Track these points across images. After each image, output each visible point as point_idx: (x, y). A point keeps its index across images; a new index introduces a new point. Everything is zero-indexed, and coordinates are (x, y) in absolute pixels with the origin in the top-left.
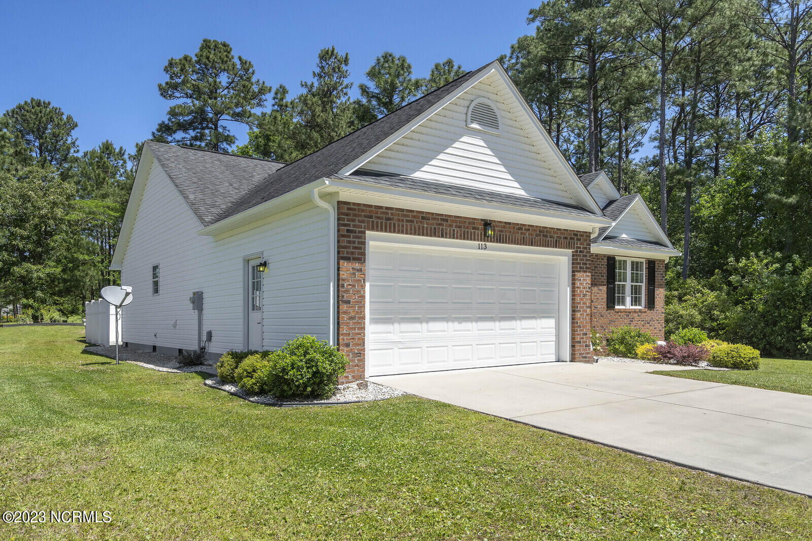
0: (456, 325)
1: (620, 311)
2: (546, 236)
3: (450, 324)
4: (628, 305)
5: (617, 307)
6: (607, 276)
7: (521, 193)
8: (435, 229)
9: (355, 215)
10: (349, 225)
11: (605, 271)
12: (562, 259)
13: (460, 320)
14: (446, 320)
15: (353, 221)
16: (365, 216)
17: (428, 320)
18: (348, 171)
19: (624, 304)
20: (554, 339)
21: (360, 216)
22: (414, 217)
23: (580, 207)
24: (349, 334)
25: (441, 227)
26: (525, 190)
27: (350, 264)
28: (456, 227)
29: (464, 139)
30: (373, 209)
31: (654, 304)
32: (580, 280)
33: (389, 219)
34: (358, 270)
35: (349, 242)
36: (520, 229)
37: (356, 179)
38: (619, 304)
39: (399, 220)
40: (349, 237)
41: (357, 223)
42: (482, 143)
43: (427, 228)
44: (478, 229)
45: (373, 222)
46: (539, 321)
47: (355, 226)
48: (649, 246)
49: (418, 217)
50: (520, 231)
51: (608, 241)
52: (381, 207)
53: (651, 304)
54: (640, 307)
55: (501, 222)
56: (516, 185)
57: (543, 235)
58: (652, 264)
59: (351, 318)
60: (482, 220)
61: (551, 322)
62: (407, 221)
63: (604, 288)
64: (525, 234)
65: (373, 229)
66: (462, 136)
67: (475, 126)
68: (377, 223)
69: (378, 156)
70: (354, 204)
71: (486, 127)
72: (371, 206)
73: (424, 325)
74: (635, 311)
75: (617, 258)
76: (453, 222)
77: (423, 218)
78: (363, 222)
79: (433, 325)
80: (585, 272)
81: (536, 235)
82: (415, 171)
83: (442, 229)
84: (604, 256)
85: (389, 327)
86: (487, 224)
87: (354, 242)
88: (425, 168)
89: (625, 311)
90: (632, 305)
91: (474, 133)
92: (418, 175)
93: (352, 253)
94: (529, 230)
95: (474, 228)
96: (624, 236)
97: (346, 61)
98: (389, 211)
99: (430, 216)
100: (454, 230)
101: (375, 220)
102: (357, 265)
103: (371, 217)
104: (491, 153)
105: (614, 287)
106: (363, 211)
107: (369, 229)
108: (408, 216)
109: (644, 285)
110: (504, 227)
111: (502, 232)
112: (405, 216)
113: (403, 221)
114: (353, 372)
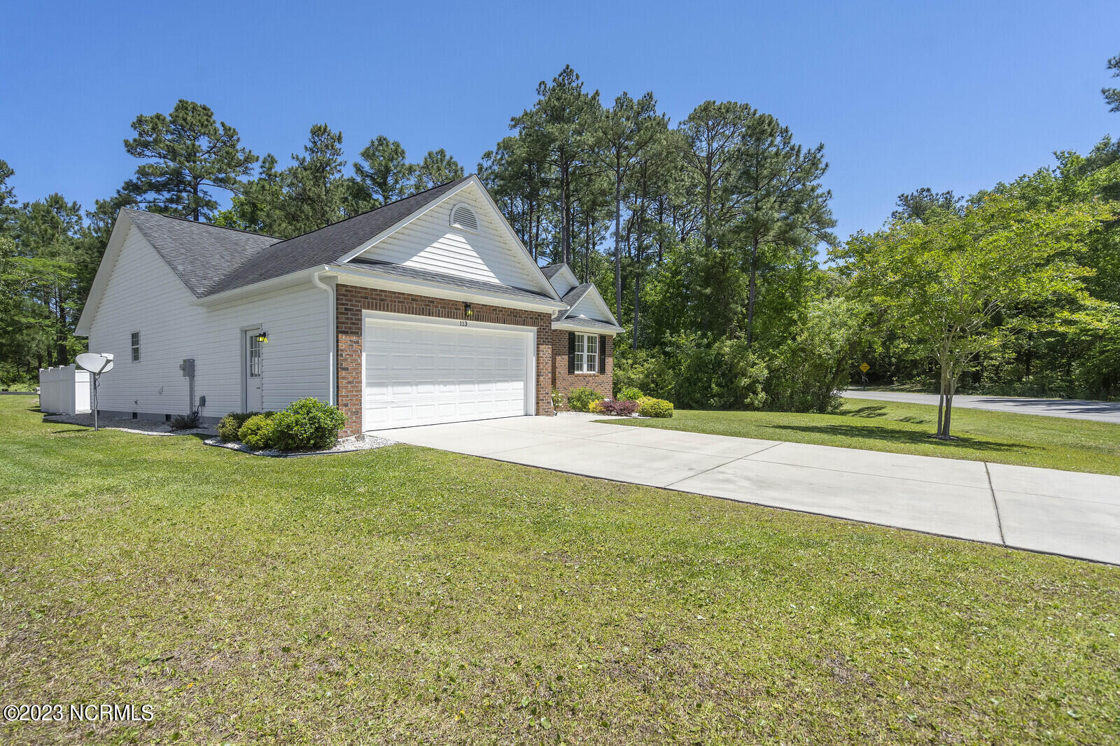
0: (441, 387)
1: (578, 375)
2: (516, 316)
3: (437, 387)
4: (585, 371)
5: (576, 372)
6: (570, 348)
7: (496, 281)
8: (423, 309)
9: (352, 296)
10: (347, 304)
11: (567, 344)
12: (528, 335)
13: (445, 383)
14: (433, 383)
15: (351, 301)
16: (361, 297)
17: (417, 384)
18: (346, 259)
19: (582, 370)
20: (523, 398)
21: (357, 297)
22: (405, 298)
23: (543, 294)
24: (348, 396)
25: (428, 308)
26: (500, 280)
27: (348, 337)
28: (441, 307)
29: (448, 236)
30: (369, 291)
31: (604, 370)
32: (544, 351)
33: (383, 300)
34: (355, 342)
35: (347, 319)
36: (495, 310)
37: (353, 266)
38: (578, 370)
39: (391, 301)
40: (347, 314)
41: (354, 303)
42: (464, 241)
43: (416, 308)
44: (459, 309)
45: (368, 302)
46: (510, 384)
47: (352, 305)
48: (601, 324)
49: (408, 299)
50: (494, 312)
51: (569, 320)
52: (376, 290)
53: (602, 370)
54: (594, 372)
55: (478, 304)
56: (492, 275)
57: (514, 316)
58: (603, 338)
59: (349, 383)
60: (463, 302)
61: (521, 385)
62: (399, 302)
63: (567, 357)
64: (499, 314)
65: (368, 308)
66: (446, 233)
67: (457, 226)
68: (372, 303)
69: (373, 247)
70: (352, 287)
71: (467, 227)
72: (366, 289)
73: (414, 388)
74: (590, 376)
75: (576, 333)
76: (438, 303)
77: (412, 300)
78: (359, 302)
79: (421, 388)
80: (547, 345)
81: (508, 316)
82: (406, 261)
83: (430, 309)
84: (567, 331)
85: (384, 390)
86: (467, 306)
87: (352, 319)
88: (414, 259)
89: (582, 375)
90: (588, 370)
91: (456, 231)
92: (408, 264)
93: (350, 328)
94: (502, 311)
95: (456, 309)
96: (582, 316)
97: (339, 139)
98: (383, 294)
99: (419, 298)
100: (439, 310)
101: (371, 301)
102: (354, 338)
103: (367, 298)
104: (470, 248)
105: (574, 356)
106: (359, 292)
107: (365, 308)
108: (400, 298)
109: (597, 355)
110: (482, 308)
111: (480, 312)
112: (397, 297)
113: (395, 302)
114: (352, 427)
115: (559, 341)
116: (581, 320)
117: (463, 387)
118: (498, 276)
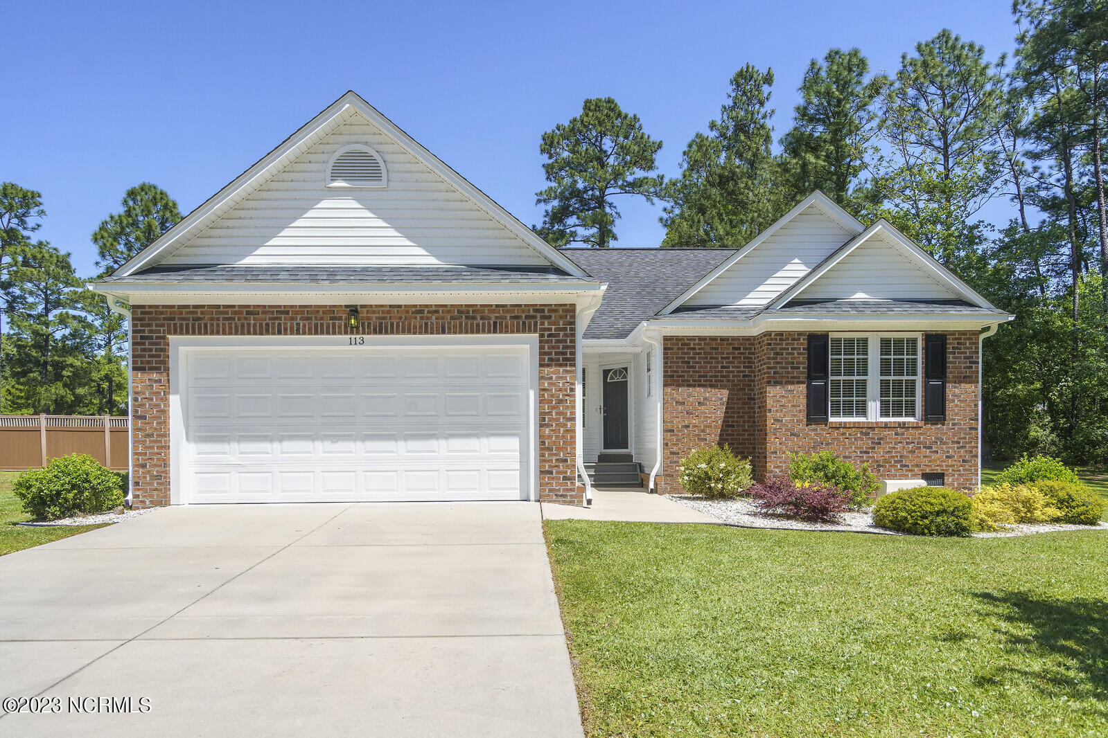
0: (328, 445)
2: (474, 318)
3: (319, 444)
4: (874, 412)
5: (831, 419)
6: (809, 368)
7: (432, 261)
8: (267, 325)
9: (150, 319)
10: (144, 331)
11: (803, 359)
12: (517, 349)
13: (335, 438)
14: (313, 438)
15: (149, 325)
16: (165, 319)
17: (281, 439)
18: (126, 272)
20: (518, 466)
21: (159, 319)
22: (235, 313)
24: (146, 454)
25: (277, 322)
26: (437, 257)
27: (146, 375)
28: (302, 319)
29: (324, 204)
30: (176, 309)
31: (943, 413)
32: (551, 378)
33: (199, 319)
34: (156, 381)
35: (144, 350)
36: (419, 312)
37: (142, 280)
38: (845, 414)
39: (212, 319)
40: (144, 344)
41: (154, 328)
42: (356, 205)
43: (255, 325)
44: (340, 318)
45: (175, 325)
46: (484, 441)
47: (151, 331)
49: (241, 313)
50: (418, 316)
52: (188, 306)
53: (936, 410)
54: (911, 419)
55: (382, 306)
56: (422, 251)
57: (467, 318)
59: (148, 436)
60: (346, 306)
61: (514, 443)
62: (224, 319)
63: (802, 388)
64: (428, 318)
65: (175, 333)
66: (320, 200)
67: (340, 184)
68: (181, 325)
70: (150, 306)
71: (353, 182)
72: (173, 307)
73: (276, 445)
74: (886, 426)
75: (831, 335)
76: (297, 313)
77: (248, 313)
78: (162, 325)
79: (287, 445)
80: (561, 365)
81: (452, 318)
82: (244, 256)
83: (279, 325)
84: (800, 334)
85: (225, 447)
86: (354, 310)
87: (151, 350)
88: (260, 251)
90: (881, 416)
91: (339, 193)
92: (249, 261)
93: (148, 362)
95: (332, 319)
96: (861, 295)
97: (768, 79)
98: (199, 310)
99: (260, 310)
100: (298, 324)
101: (178, 323)
102: (155, 376)
103: (173, 319)
104: (371, 215)
105: (826, 384)
106: (162, 313)
107: (170, 333)
108: (227, 313)
109: (919, 379)
110: (388, 312)
111: (385, 318)
112: (222, 313)
113: (218, 319)
114: (152, 496)
115: (777, 354)
116: (853, 305)
117: (371, 445)
118: (431, 250)
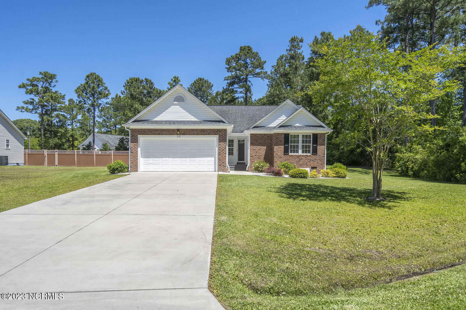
0: (172, 159)
3: (170, 159)
4: (300, 153)
5: (290, 154)
6: (284, 142)
8: (160, 133)
11: (283, 139)
13: (173, 157)
14: (169, 157)
15: (134, 133)
17: (162, 157)
18: (130, 122)
22: (153, 130)
24: (133, 160)
25: (162, 132)
26: (197, 118)
27: (133, 143)
28: (167, 132)
30: (140, 130)
31: (317, 153)
32: (221, 145)
33: (145, 132)
34: (135, 145)
35: (133, 138)
37: (133, 123)
38: (293, 153)
42: (179, 107)
43: (157, 133)
44: (175, 132)
50: (192, 131)
52: (143, 129)
53: (315, 152)
54: (309, 154)
55: (184, 129)
56: (193, 117)
57: (203, 132)
58: (315, 135)
59: (134, 157)
61: (213, 159)
62: (150, 132)
63: (283, 146)
64: (194, 132)
65: (140, 135)
66: (171, 106)
68: (141, 133)
69: (139, 116)
70: (135, 129)
71: (180, 102)
72: (139, 129)
73: (161, 159)
75: (290, 134)
76: (166, 130)
77: (155, 130)
78: (137, 133)
79: (163, 159)
80: (223, 142)
81: (200, 132)
82: (154, 118)
84: (282, 134)
85: (150, 159)
86: (178, 130)
87: (134, 138)
88: (158, 117)
90: (302, 153)
91: (175, 104)
92: (156, 119)
93: (134, 141)
95: (173, 132)
96: (298, 124)
98: (145, 130)
99: (158, 130)
102: (135, 144)
103: (139, 132)
104: (182, 109)
105: (289, 145)
106: (137, 130)
107: (138, 135)
109: (311, 144)
110: (186, 130)
111: (185, 132)
112: (150, 130)
113: (149, 132)
114: (134, 169)
115: (277, 138)
116: (295, 127)
117: (182, 159)
